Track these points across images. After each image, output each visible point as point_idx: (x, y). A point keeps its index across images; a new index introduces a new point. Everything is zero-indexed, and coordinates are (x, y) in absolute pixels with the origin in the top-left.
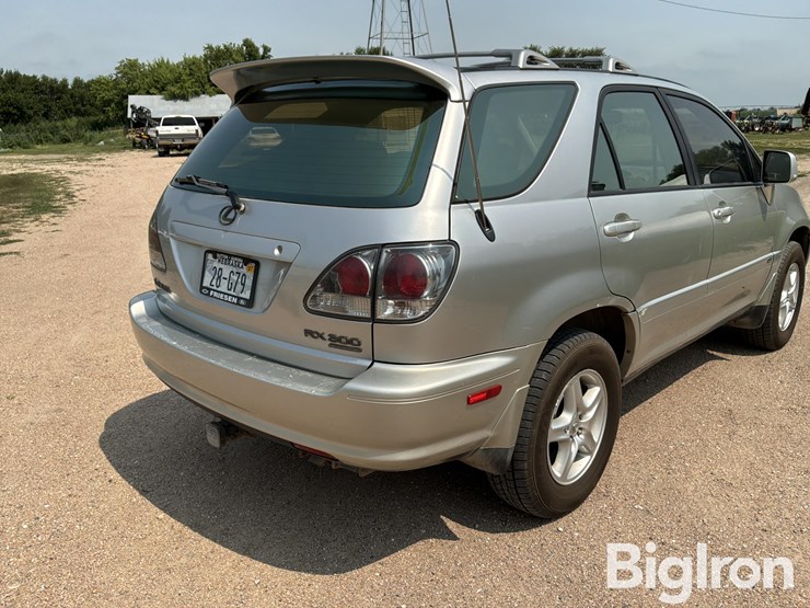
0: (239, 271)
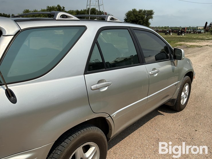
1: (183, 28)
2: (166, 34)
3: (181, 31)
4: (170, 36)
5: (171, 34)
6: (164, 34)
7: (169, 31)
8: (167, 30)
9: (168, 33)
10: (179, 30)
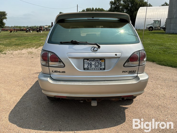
0: (98, 62)
1: (40, 27)
2: (26, 32)
3: (39, 29)
4: (30, 33)
5: (31, 32)
6: (25, 32)
7: (29, 29)
8: (27, 29)
9: (28, 31)
10: (38, 28)
